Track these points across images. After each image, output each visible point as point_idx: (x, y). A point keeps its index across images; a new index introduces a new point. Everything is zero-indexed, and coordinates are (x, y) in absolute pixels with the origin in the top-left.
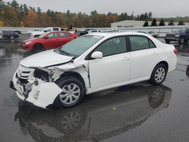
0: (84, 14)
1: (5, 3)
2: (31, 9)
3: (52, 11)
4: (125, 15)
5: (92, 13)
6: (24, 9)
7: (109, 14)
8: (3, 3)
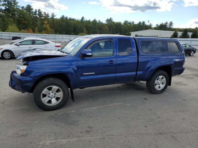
0: (99, 21)
1: (20, 7)
2: (45, 15)
3: (66, 17)
4: (142, 24)
5: (108, 20)
6: (38, 14)
7: (126, 22)
8: (18, 7)
